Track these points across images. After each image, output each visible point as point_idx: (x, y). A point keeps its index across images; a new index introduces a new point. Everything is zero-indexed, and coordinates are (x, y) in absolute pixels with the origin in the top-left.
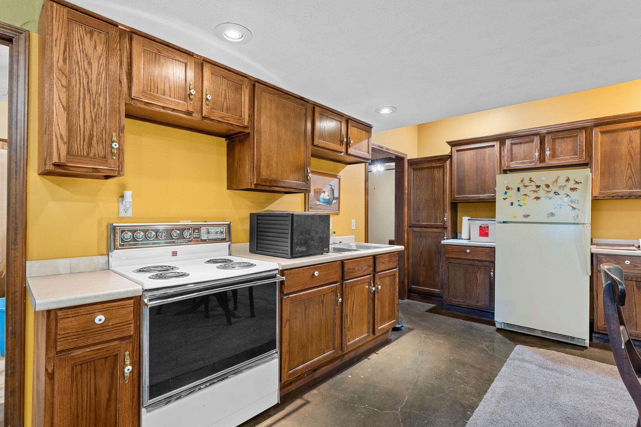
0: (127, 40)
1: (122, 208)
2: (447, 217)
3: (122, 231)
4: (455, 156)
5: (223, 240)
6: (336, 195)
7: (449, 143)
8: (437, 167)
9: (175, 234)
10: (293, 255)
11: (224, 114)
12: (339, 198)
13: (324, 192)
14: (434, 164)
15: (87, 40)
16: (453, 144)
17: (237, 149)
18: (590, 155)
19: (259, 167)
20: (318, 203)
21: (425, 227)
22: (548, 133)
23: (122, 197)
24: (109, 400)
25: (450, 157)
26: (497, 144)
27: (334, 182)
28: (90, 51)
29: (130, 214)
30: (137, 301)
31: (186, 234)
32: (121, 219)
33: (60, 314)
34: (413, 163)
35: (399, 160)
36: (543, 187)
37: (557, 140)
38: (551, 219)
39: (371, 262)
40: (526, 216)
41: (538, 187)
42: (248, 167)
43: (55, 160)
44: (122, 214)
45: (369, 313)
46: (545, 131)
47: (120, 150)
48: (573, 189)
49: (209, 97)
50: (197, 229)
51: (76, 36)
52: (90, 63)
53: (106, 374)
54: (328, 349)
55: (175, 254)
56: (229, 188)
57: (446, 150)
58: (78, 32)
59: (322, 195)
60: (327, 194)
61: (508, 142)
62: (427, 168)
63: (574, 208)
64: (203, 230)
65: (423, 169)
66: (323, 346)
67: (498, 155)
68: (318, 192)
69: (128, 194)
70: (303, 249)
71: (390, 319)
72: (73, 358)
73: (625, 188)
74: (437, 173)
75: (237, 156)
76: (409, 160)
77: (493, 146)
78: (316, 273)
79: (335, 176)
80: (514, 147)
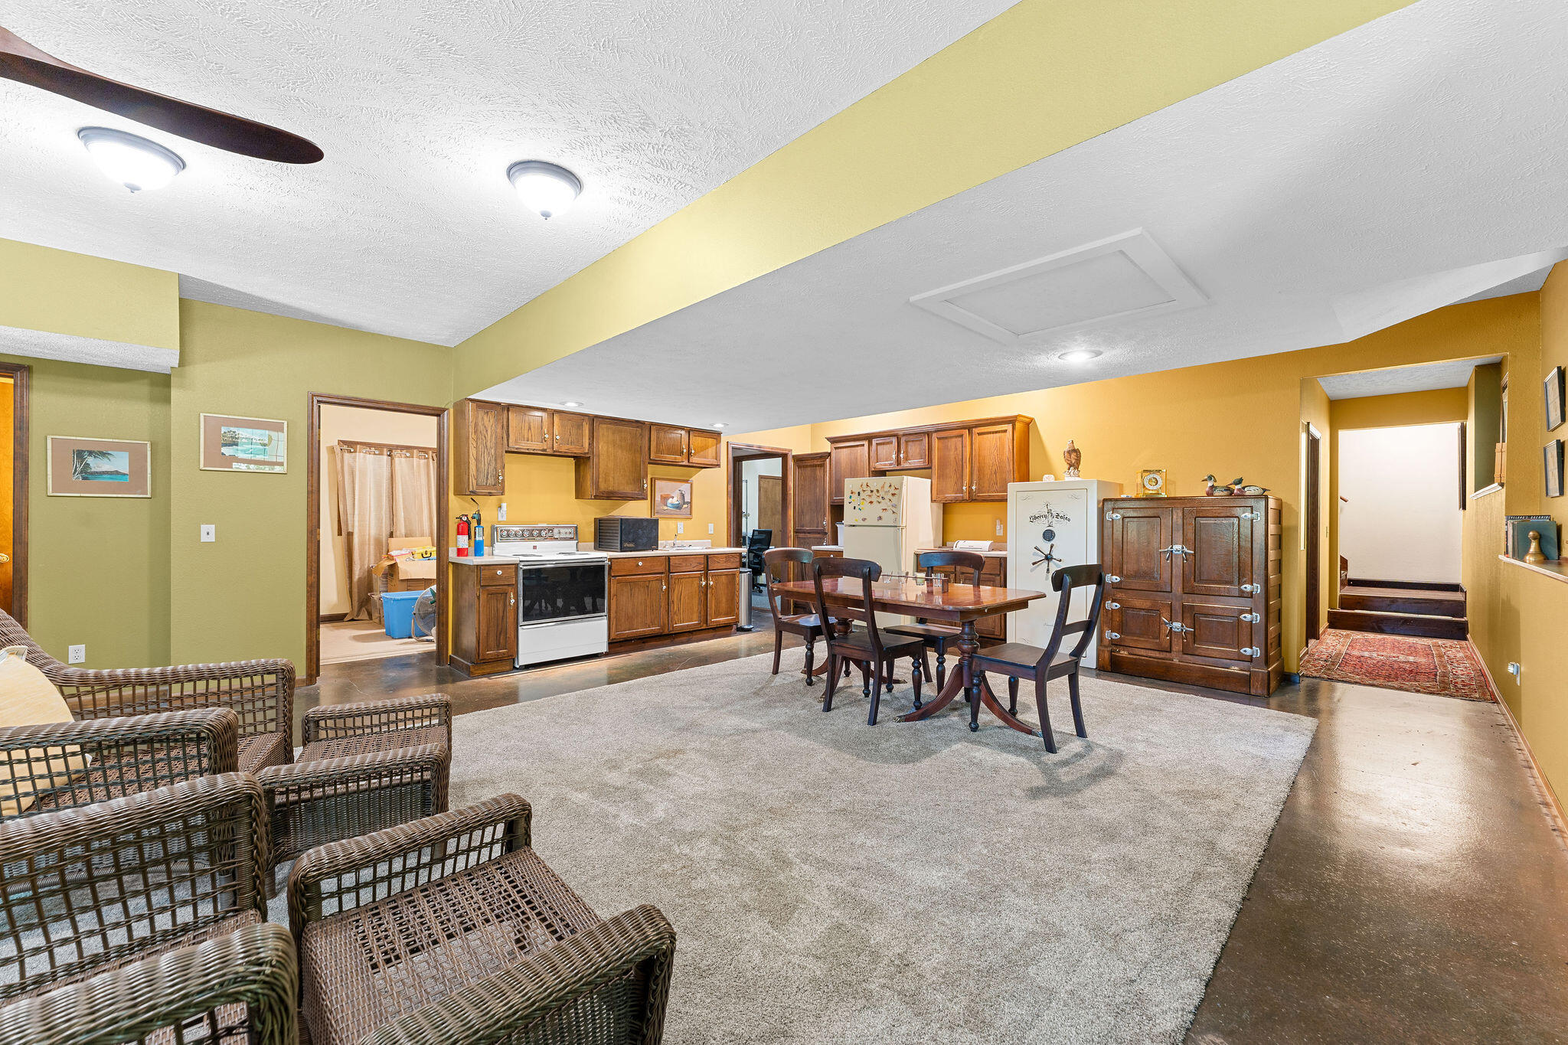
0: (506, 412)
1: (500, 515)
2: (827, 521)
3: (501, 531)
4: (833, 455)
5: (571, 539)
6: (687, 499)
7: (828, 439)
8: (819, 465)
9: (535, 533)
10: (622, 550)
11: (569, 446)
12: (691, 503)
13: (673, 497)
14: (816, 462)
15: (485, 418)
16: (833, 441)
17: (582, 468)
18: (930, 460)
19: (598, 483)
20: (666, 508)
21: (809, 533)
22: (904, 435)
23: (500, 507)
24: (503, 616)
25: (830, 454)
26: (866, 443)
27: (685, 487)
28: (486, 423)
29: (505, 519)
30: (516, 565)
31: (543, 533)
32: (499, 522)
33: (482, 567)
34: (800, 460)
35: (784, 456)
36: (875, 491)
37: (909, 443)
38: (880, 523)
39: (703, 561)
40: (864, 520)
41: (872, 491)
42: (589, 483)
43: (471, 489)
44: (500, 519)
45: (699, 604)
46: (901, 433)
47: (503, 480)
48: (893, 495)
49: (558, 437)
50: (551, 530)
51: (480, 417)
52: (487, 431)
53: (502, 602)
54: (653, 624)
55: (535, 547)
56: (577, 497)
57: (827, 447)
58: (481, 413)
59: (670, 500)
60: (675, 499)
61: (874, 442)
62: (811, 466)
63: (894, 512)
64: (556, 531)
65: (807, 466)
66: (648, 622)
67: (867, 455)
68: (665, 498)
69: (504, 505)
70: (632, 545)
71: (727, 615)
72: (488, 590)
73: (952, 493)
74: (819, 472)
75: (582, 473)
76: (793, 456)
77: (863, 445)
78: (640, 564)
79: (686, 481)
80: (879, 447)
